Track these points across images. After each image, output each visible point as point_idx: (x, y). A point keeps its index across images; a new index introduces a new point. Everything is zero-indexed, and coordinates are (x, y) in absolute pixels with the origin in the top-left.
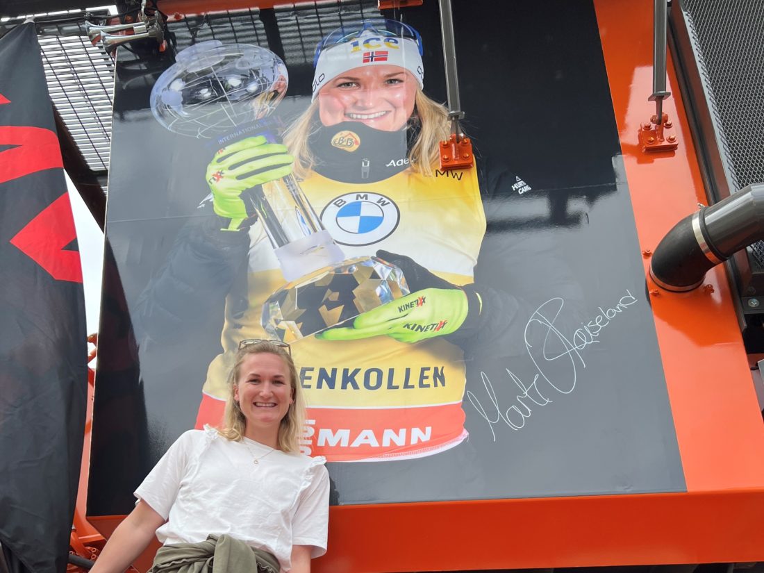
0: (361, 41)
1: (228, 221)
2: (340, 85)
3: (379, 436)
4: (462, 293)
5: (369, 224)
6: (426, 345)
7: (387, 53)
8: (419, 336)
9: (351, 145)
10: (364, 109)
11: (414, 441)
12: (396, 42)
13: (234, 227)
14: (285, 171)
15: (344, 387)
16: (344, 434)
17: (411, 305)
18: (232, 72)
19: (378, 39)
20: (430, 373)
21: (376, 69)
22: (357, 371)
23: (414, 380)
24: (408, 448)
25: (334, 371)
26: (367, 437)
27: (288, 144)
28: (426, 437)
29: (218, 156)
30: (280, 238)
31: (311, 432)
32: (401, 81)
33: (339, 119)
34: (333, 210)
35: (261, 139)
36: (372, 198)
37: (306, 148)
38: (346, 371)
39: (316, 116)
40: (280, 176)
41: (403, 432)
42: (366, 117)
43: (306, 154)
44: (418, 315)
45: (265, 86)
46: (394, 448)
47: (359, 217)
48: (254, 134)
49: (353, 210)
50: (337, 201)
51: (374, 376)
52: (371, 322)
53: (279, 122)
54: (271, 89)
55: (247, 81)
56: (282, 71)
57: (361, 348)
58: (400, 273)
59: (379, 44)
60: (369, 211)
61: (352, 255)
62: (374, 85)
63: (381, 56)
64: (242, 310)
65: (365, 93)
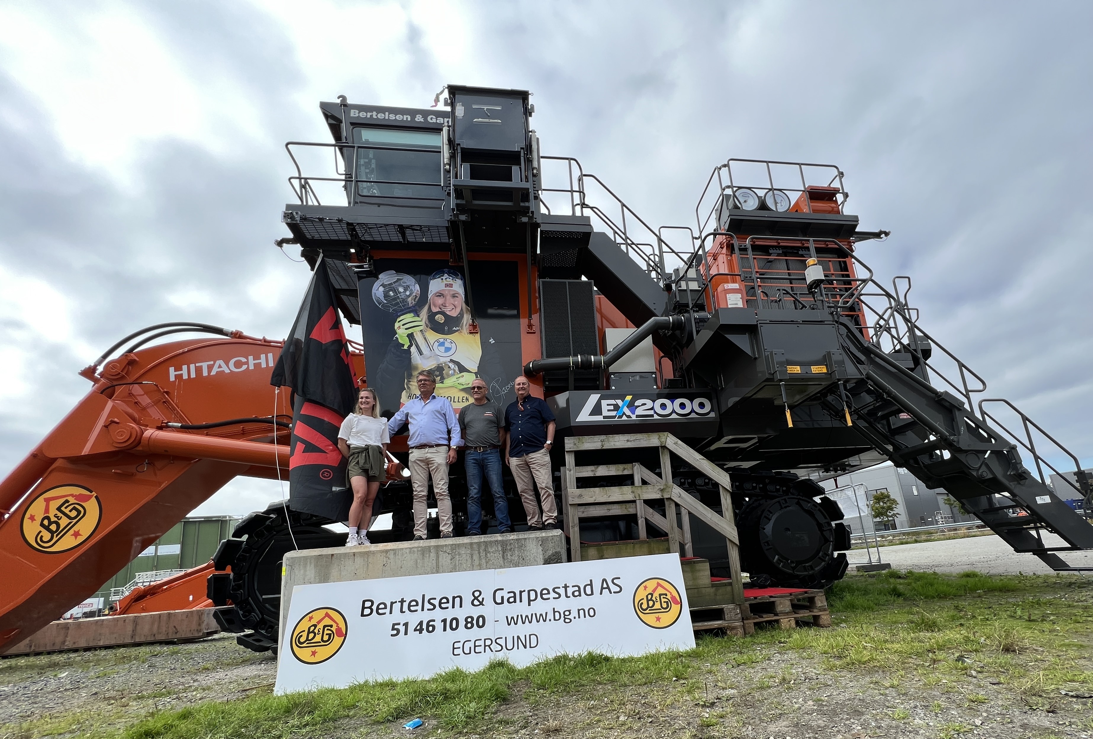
0: (444, 277)
1: (403, 345)
2: (437, 296)
4: (474, 374)
5: (448, 350)
6: (464, 390)
8: (462, 387)
9: (441, 321)
10: (445, 307)
12: (456, 280)
13: (405, 347)
14: (421, 328)
17: (459, 377)
18: (400, 285)
19: (450, 278)
20: (465, 398)
21: (449, 291)
23: (460, 400)
27: (421, 317)
29: (398, 320)
30: (421, 353)
32: (457, 297)
33: (438, 310)
34: (436, 344)
35: (412, 315)
36: (449, 341)
37: (427, 320)
39: (430, 307)
40: (419, 329)
42: (446, 310)
43: (427, 323)
44: (461, 380)
45: (412, 293)
47: (444, 347)
48: (409, 312)
49: (442, 344)
50: (437, 341)
52: (448, 382)
53: (418, 308)
54: (414, 294)
55: (405, 290)
56: (417, 287)
57: (446, 390)
58: (456, 367)
59: (450, 281)
60: (447, 345)
61: (442, 360)
62: (448, 297)
63: (451, 285)
64: (410, 376)
65: (445, 300)
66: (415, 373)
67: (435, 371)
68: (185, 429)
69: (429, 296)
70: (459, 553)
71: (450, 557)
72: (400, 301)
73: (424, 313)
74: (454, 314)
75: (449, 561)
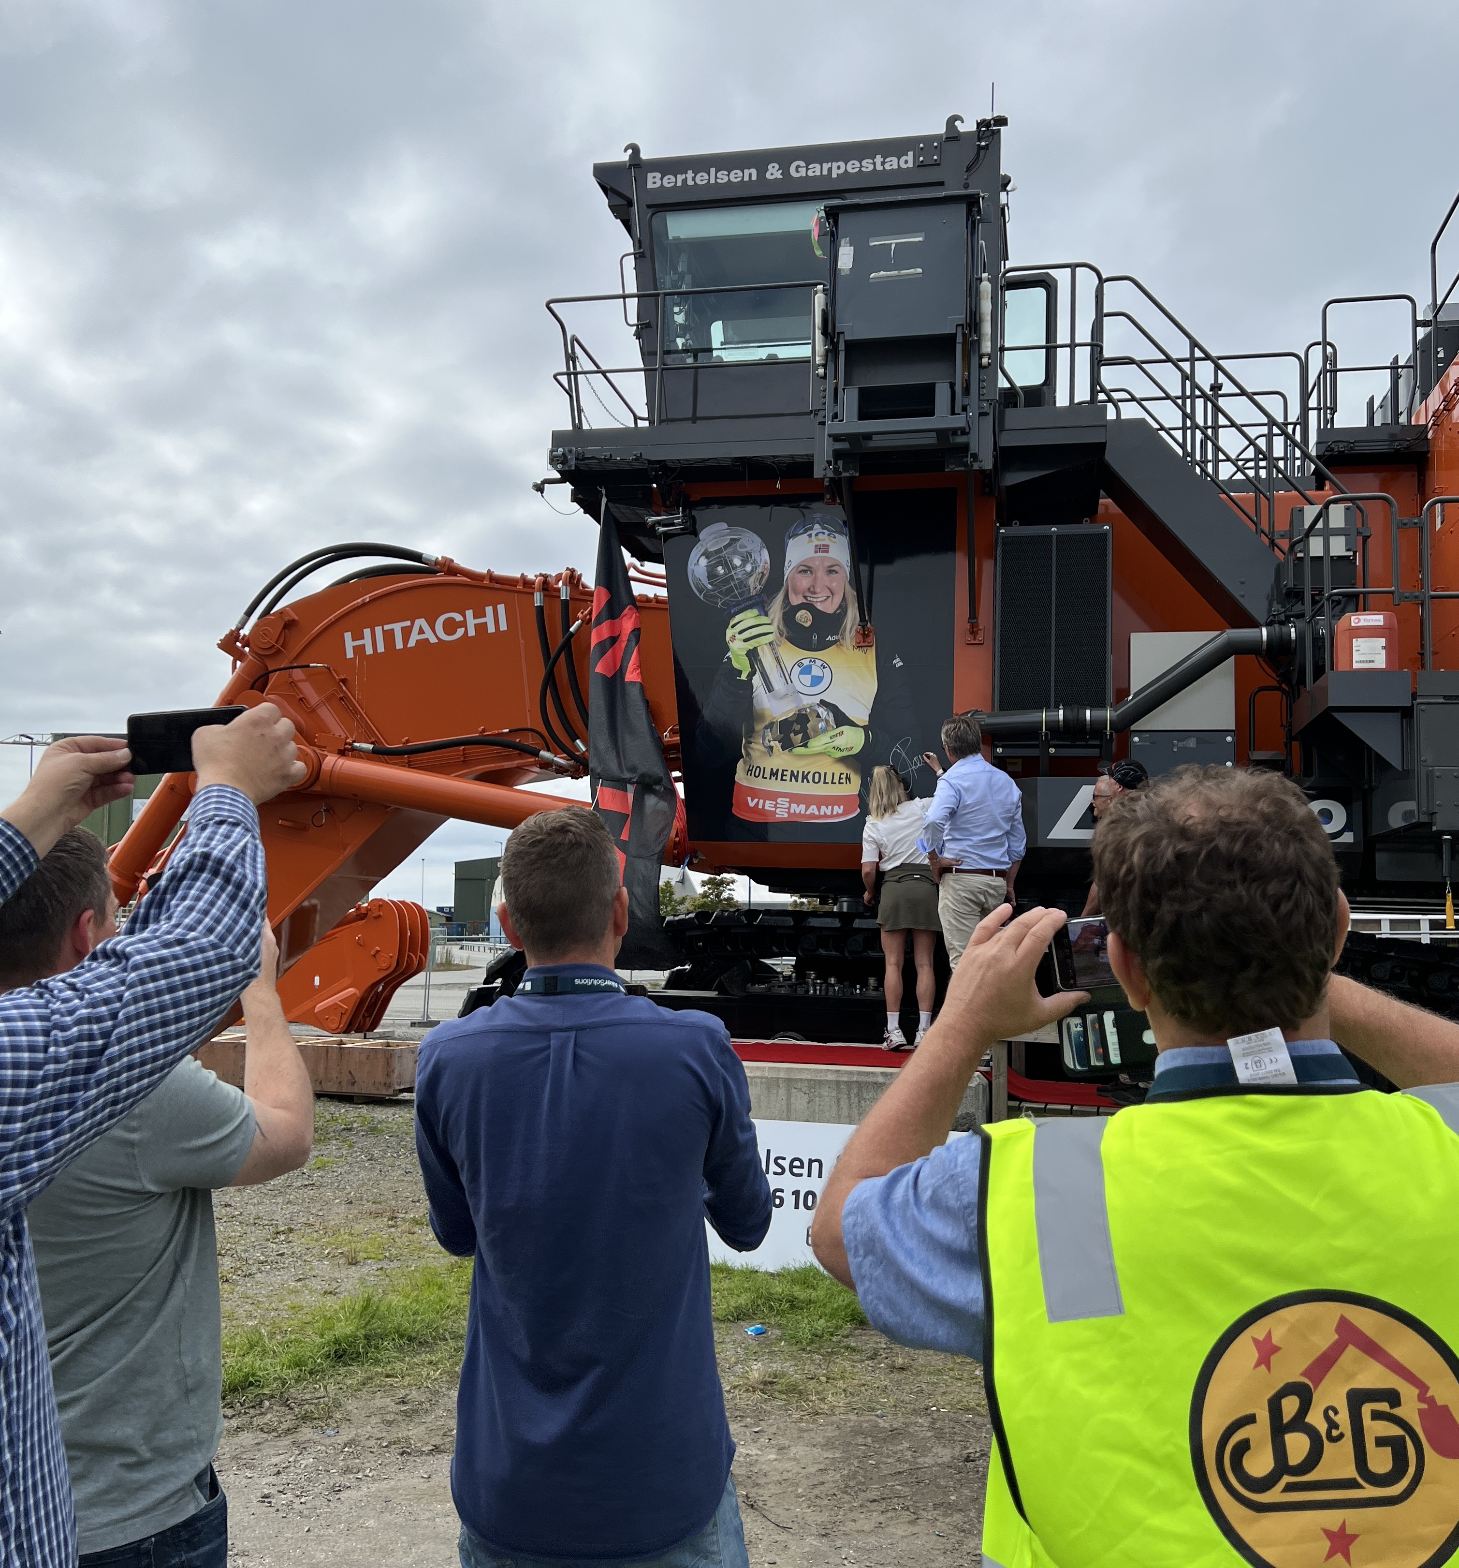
0: (813, 533)
1: (740, 673)
2: (800, 572)
3: (819, 809)
4: (862, 729)
5: (817, 681)
6: (843, 760)
7: (828, 546)
8: (840, 754)
9: (806, 622)
10: (815, 594)
11: (835, 813)
12: (835, 537)
13: (744, 677)
14: (770, 638)
15: (803, 781)
16: (802, 807)
17: (836, 735)
18: (735, 553)
19: (824, 533)
20: (844, 776)
21: (822, 560)
22: (809, 773)
23: (836, 780)
24: (832, 816)
25: (798, 772)
26: (813, 809)
28: (840, 811)
29: (732, 623)
30: (769, 688)
31: (787, 805)
32: (837, 572)
33: (800, 601)
34: (797, 669)
35: (755, 612)
36: (819, 663)
37: (782, 622)
38: (803, 772)
39: (787, 595)
40: (767, 642)
41: (830, 807)
42: (815, 600)
43: (781, 627)
44: (840, 742)
45: (756, 568)
46: (825, 816)
47: (810, 676)
48: (750, 607)
49: (807, 670)
50: (799, 663)
51: (817, 775)
52: (817, 744)
53: (765, 599)
54: (759, 570)
55: (745, 562)
56: (765, 555)
57: (811, 760)
58: (831, 714)
59: (824, 539)
60: (816, 671)
61: (806, 701)
62: (821, 574)
63: (825, 549)
64: (751, 732)
65: (815, 579)
66: (759, 727)
67: (792, 723)
68: (380, 754)
69: (787, 573)
70: (819, 1094)
71: (806, 1098)
72: (735, 585)
73: (776, 608)
74: (830, 607)
75: (805, 1105)
